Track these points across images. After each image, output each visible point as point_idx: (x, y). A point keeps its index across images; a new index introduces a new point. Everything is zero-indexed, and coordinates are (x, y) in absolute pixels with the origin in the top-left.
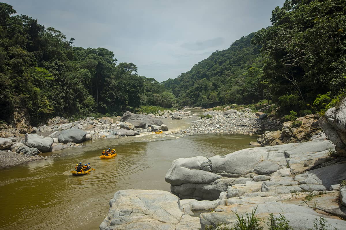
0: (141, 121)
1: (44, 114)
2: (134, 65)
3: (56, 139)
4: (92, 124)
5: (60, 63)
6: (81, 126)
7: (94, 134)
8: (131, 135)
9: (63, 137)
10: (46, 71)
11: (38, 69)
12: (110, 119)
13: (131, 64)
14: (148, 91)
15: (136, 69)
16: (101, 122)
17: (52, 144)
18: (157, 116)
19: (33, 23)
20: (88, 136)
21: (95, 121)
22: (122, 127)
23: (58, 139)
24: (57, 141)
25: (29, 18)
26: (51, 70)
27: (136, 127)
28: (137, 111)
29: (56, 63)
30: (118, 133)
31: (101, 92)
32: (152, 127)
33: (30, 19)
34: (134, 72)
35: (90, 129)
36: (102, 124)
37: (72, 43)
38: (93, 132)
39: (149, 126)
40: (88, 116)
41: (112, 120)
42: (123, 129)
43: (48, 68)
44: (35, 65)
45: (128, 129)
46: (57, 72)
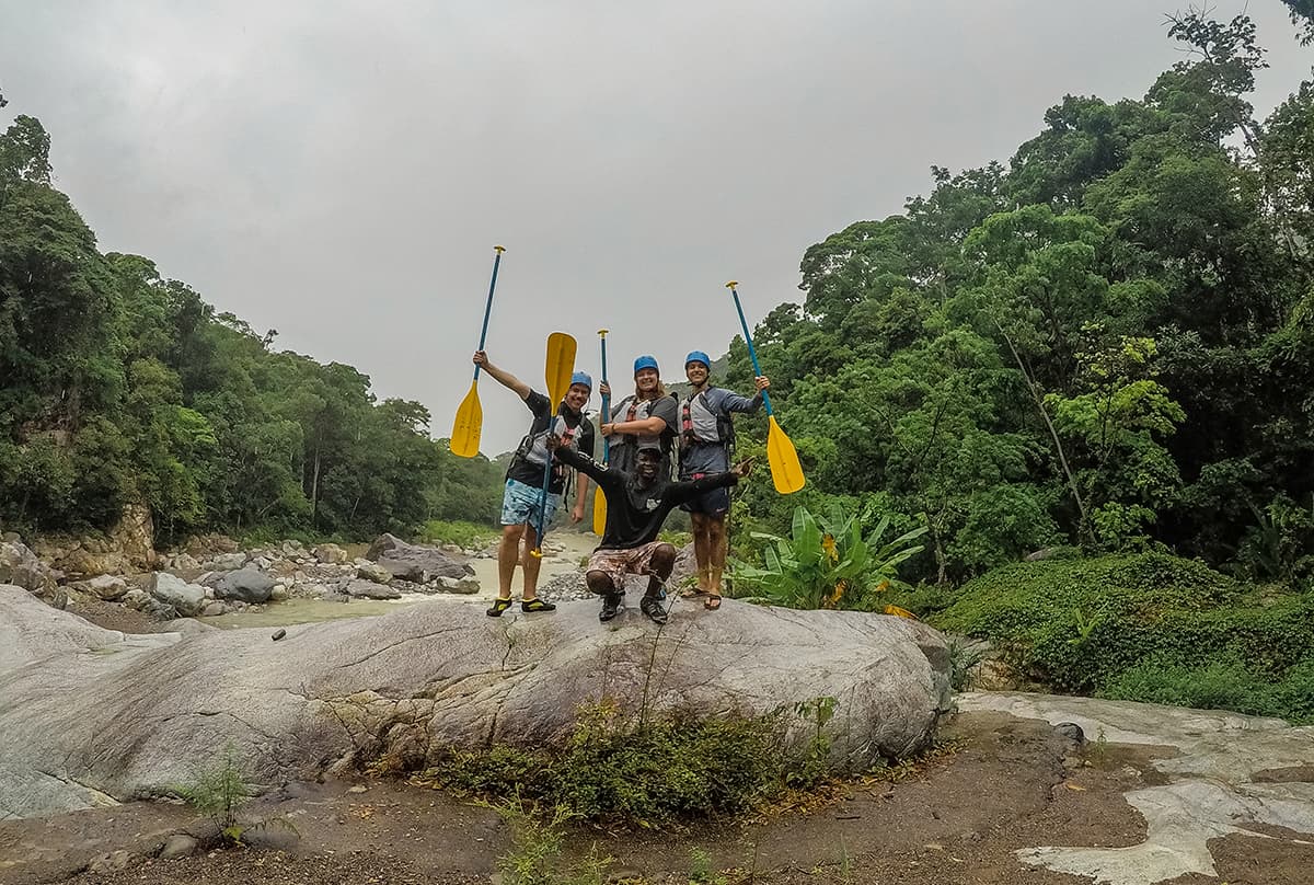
0: (412, 564)
1: (185, 523)
2: (421, 408)
3: (209, 591)
4: (293, 559)
5: (234, 399)
6: (266, 564)
7: (292, 587)
8: (381, 598)
9: (225, 587)
10: (202, 420)
11: (187, 414)
12: (338, 550)
13: (416, 405)
14: (454, 479)
15: (426, 418)
16: (316, 557)
17: (202, 600)
18: (467, 552)
19: (192, 300)
20: (279, 589)
21: (302, 552)
22: (362, 575)
23: (212, 590)
24: (212, 595)
25: (184, 287)
26: (212, 415)
27: (395, 577)
28: (415, 534)
29: (226, 399)
30: (349, 588)
31: (326, 478)
32: (440, 581)
33: (187, 291)
34: (420, 427)
35: (287, 573)
36: (319, 562)
37: (270, 341)
38: (290, 581)
39: (433, 578)
40: (286, 538)
41: (344, 554)
42: (363, 581)
43: (205, 411)
44: (176, 402)
45: (376, 580)
46: (226, 423)
